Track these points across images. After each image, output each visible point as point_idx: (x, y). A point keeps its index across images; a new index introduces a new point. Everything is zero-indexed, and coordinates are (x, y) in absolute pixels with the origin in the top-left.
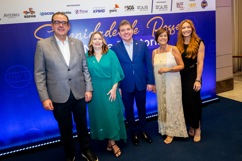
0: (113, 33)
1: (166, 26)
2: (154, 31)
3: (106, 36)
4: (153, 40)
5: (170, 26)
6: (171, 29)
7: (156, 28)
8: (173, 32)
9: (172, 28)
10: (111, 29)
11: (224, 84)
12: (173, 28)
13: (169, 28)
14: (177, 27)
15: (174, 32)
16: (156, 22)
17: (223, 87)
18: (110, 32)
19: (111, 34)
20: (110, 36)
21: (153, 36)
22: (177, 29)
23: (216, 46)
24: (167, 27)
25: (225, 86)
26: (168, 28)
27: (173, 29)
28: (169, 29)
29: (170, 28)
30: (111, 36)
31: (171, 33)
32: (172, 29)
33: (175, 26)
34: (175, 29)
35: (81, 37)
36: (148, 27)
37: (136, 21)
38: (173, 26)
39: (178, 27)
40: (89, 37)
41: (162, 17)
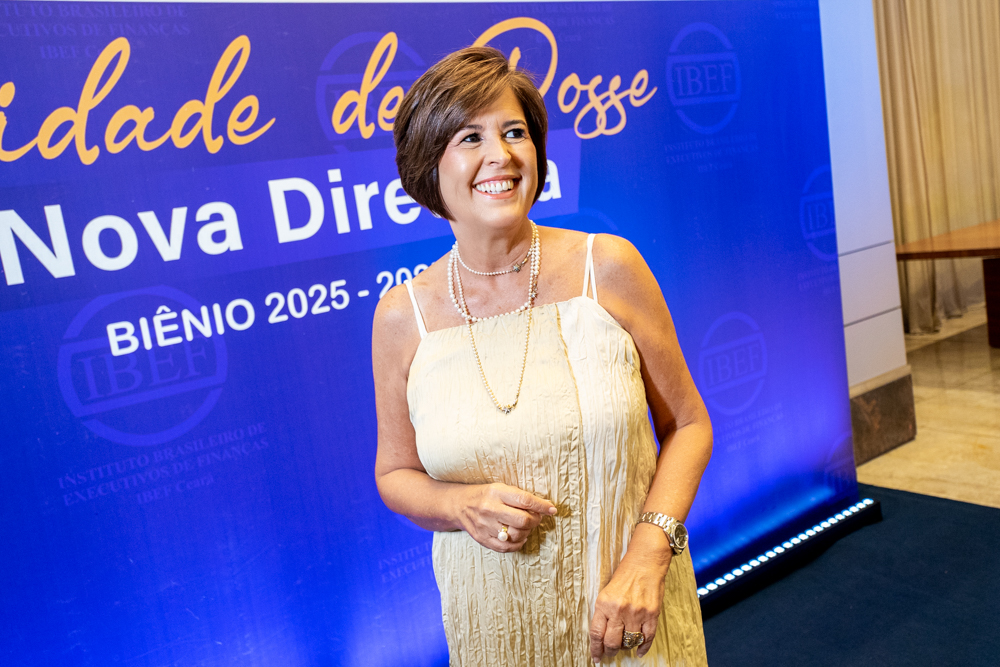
0: (233, 124)
1: (572, 80)
3: (182, 143)
5: (597, 80)
6: (604, 102)
8: (613, 117)
9: (611, 93)
10: (215, 93)
11: (873, 412)
12: (617, 92)
13: (592, 95)
14: (633, 92)
15: (620, 117)
16: (516, 54)
17: (869, 430)
18: (206, 110)
19: (219, 128)
20: (214, 146)
22: (637, 98)
23: (831, 199)
24: (580, 88)
25: (880, 423)
26: (584, 94)
27: (616, 101)
28: (595, 101)
29: (599, 90)
30: (220, 139)
31: (608, 127)
32: (608, 98)
33: (625, 85)
34: (625, 101)
37: (390, 40)
38: (616, 82)
39: (638, 87)
40: (36, 147)
41: (546, 23)
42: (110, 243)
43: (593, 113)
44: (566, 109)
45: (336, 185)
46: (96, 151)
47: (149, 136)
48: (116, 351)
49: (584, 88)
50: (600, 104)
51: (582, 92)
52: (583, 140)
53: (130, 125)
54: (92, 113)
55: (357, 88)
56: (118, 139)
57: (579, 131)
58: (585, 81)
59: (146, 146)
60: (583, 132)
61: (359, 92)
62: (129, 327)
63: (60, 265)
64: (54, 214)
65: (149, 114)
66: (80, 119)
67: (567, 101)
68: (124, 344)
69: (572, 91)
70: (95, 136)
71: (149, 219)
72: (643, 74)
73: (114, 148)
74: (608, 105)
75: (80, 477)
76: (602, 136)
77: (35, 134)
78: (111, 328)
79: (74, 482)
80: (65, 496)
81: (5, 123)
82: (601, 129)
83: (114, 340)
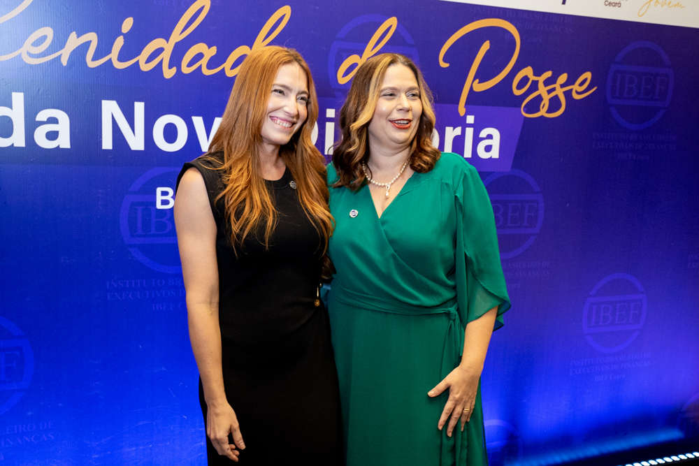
1: (528, 71)
2: (471, 88)
3: (231, 73)
4: (458, 131)
5: (548, 74)
6: (549, 92)
7: (482, 76)
8: (554, 104)
9: (557, 85)
12: (562, 86)
13: (541, 85)
14: (576, 87)
15: (560, 105)
16: (486, 46)
21: (462, 110)
22: (578, 93)
24: (532, 78)
26: (535, 84)
27: (560, 92)
28: (542, 90)
29: (547, 83)
31: (548, 111)
32: (554, 89)
33: (570, 81)
34: (568, 94)
35: (94, 59)
36: (444, 60)
37: (392, 22)
38: (563, 78)
39: (581, 84)
40: (137, 62)
41: (516, 26)
42: (170, 133)
43: (539, 98)
44: (517, 93)
45: (330, 120)
46: (174, 70)
47: (210, 65)
48: (159, 206)
49: (536, 78)
50: (546, 93)
51: (533, 81)
52: (525, 117)
53: (199, 56)
54: (177, 45)
55: (360, 53)
56: (190, 65)
57: (524, 110)
58: (537, 73)
59: (206, 72)
60: (527, 112)
61: (361, 57)
62: (171, 191)
63: (136, 142)
64: (139, 108)
65: (213, 51)
66: (169, 47)
67: (519, 87)
68: (165, 202)
69: (525, 79)
70: (175, 60)
71: (198, 122)
72: (588, 75)
73: (186, 70)
74: (553, 94)
75: (120, 284)
76: (542, 117)
77: (139, 53)
78: (159, 190)
79: (115, 286)
80: (109, 294)
81: (123, 43)
82: (543, 112)
83: (159, 198)
